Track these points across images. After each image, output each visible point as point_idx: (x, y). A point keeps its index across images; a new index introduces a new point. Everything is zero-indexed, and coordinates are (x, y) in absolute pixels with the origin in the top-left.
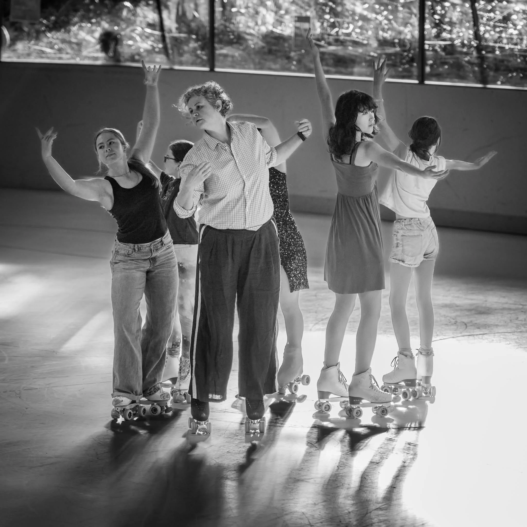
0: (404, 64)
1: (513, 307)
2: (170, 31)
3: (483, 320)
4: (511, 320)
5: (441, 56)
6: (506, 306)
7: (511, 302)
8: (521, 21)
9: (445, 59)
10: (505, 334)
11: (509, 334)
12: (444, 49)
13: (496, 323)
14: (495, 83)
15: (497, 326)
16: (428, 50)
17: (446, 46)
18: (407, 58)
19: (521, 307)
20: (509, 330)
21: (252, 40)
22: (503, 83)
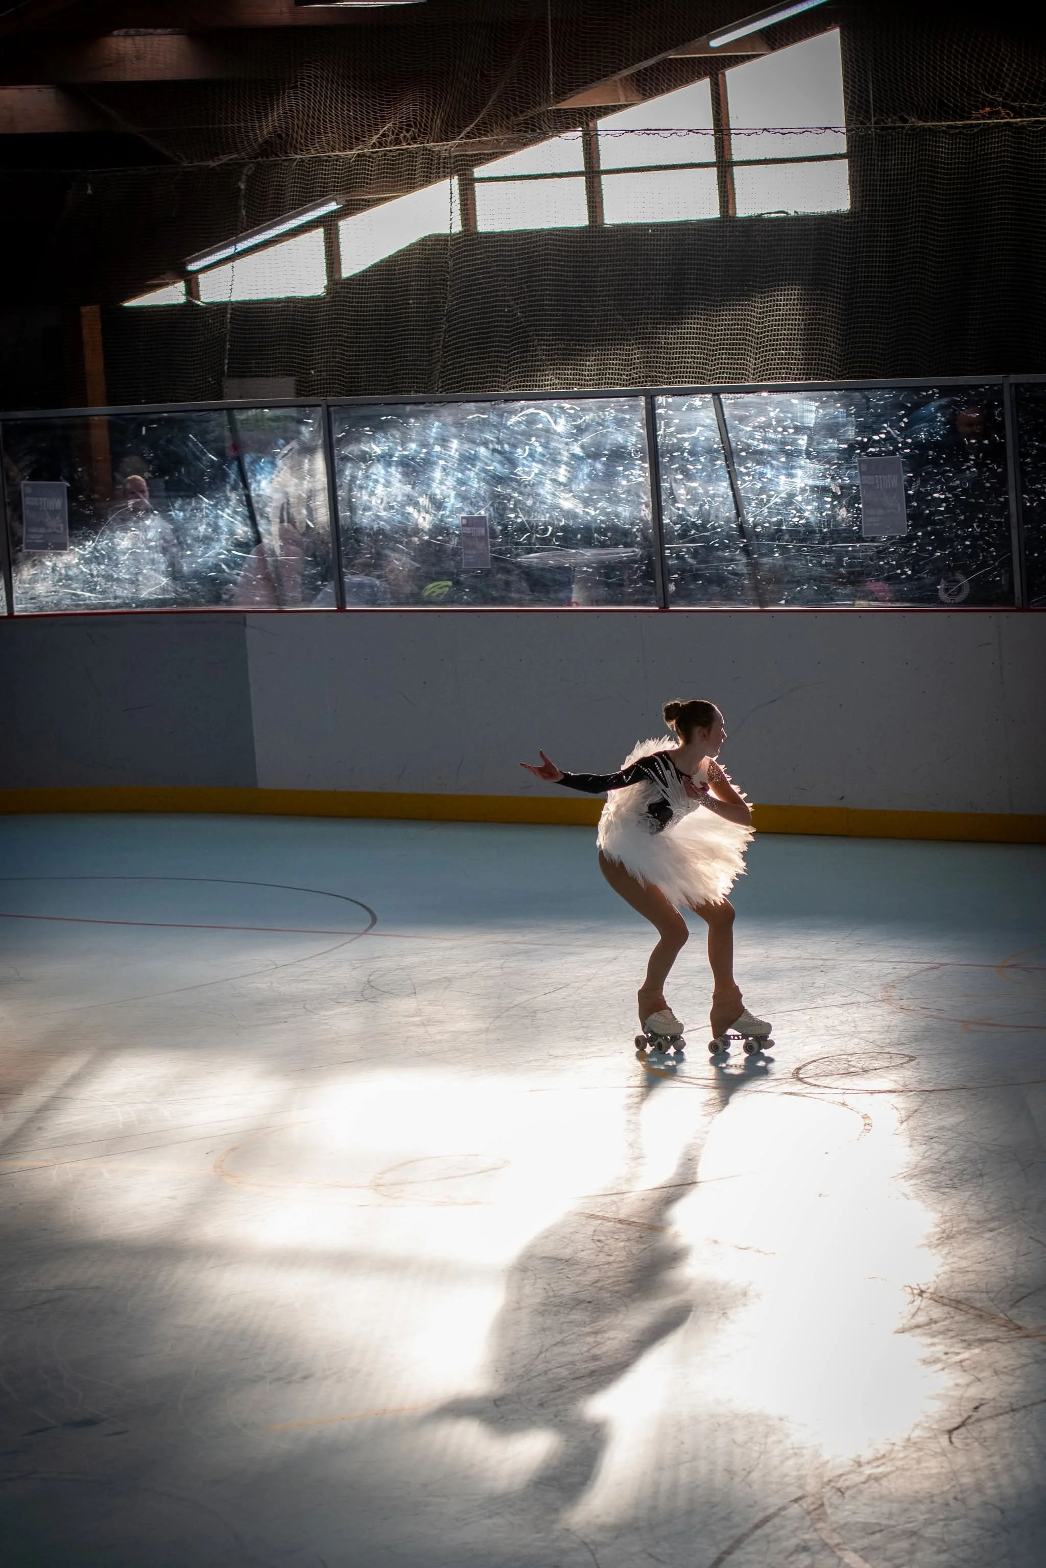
0: (635, 582)
1: (809, 964)
2: (273, 553)
3: (759, 990)
4: (802, 988)
5: (691, 565)
6: (798, 963)
7: (806, 955)
8: (808, 504)
9: (697, 570)
10: (792, 1013)
11: (796, 1013)
12: (695, 554)
13: (780, 996)
14: (775, 602)
15: (780, 999)
16: (670, 557)
17: (696, 549)
18: (639, 573)
19: (821, 962)
20: (797, 1006)
21: (399, 560)
22: (788, 603)
